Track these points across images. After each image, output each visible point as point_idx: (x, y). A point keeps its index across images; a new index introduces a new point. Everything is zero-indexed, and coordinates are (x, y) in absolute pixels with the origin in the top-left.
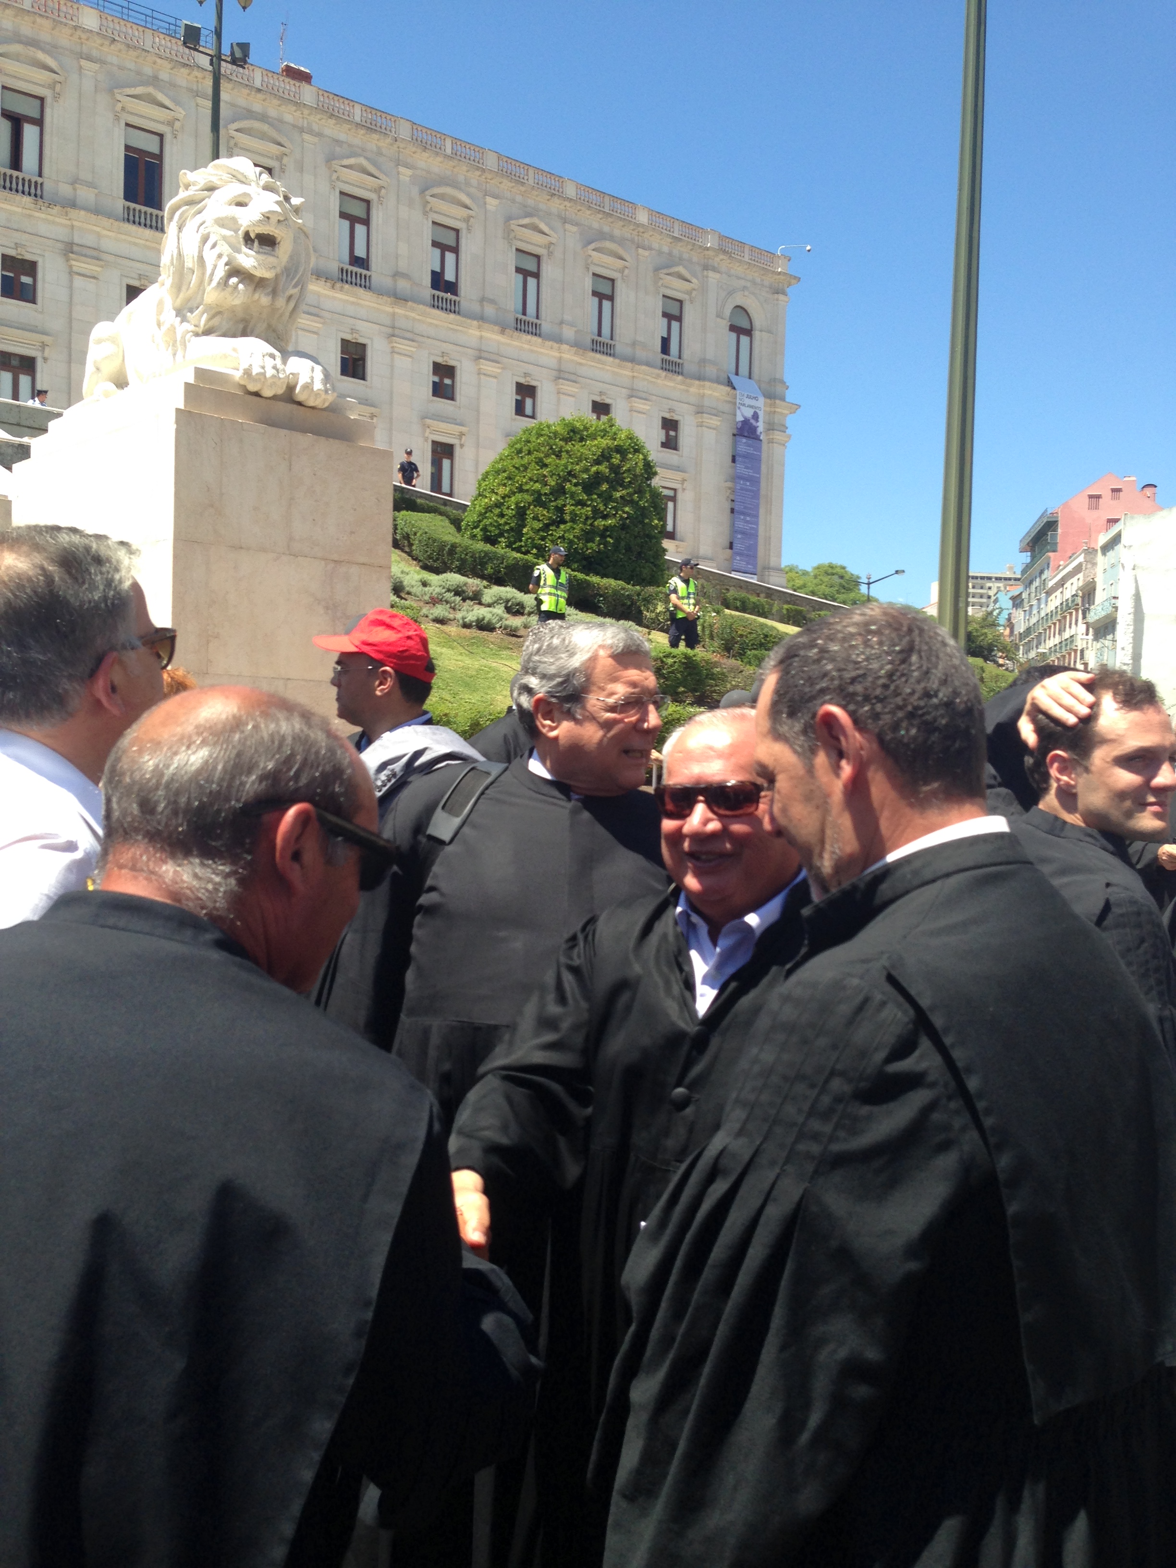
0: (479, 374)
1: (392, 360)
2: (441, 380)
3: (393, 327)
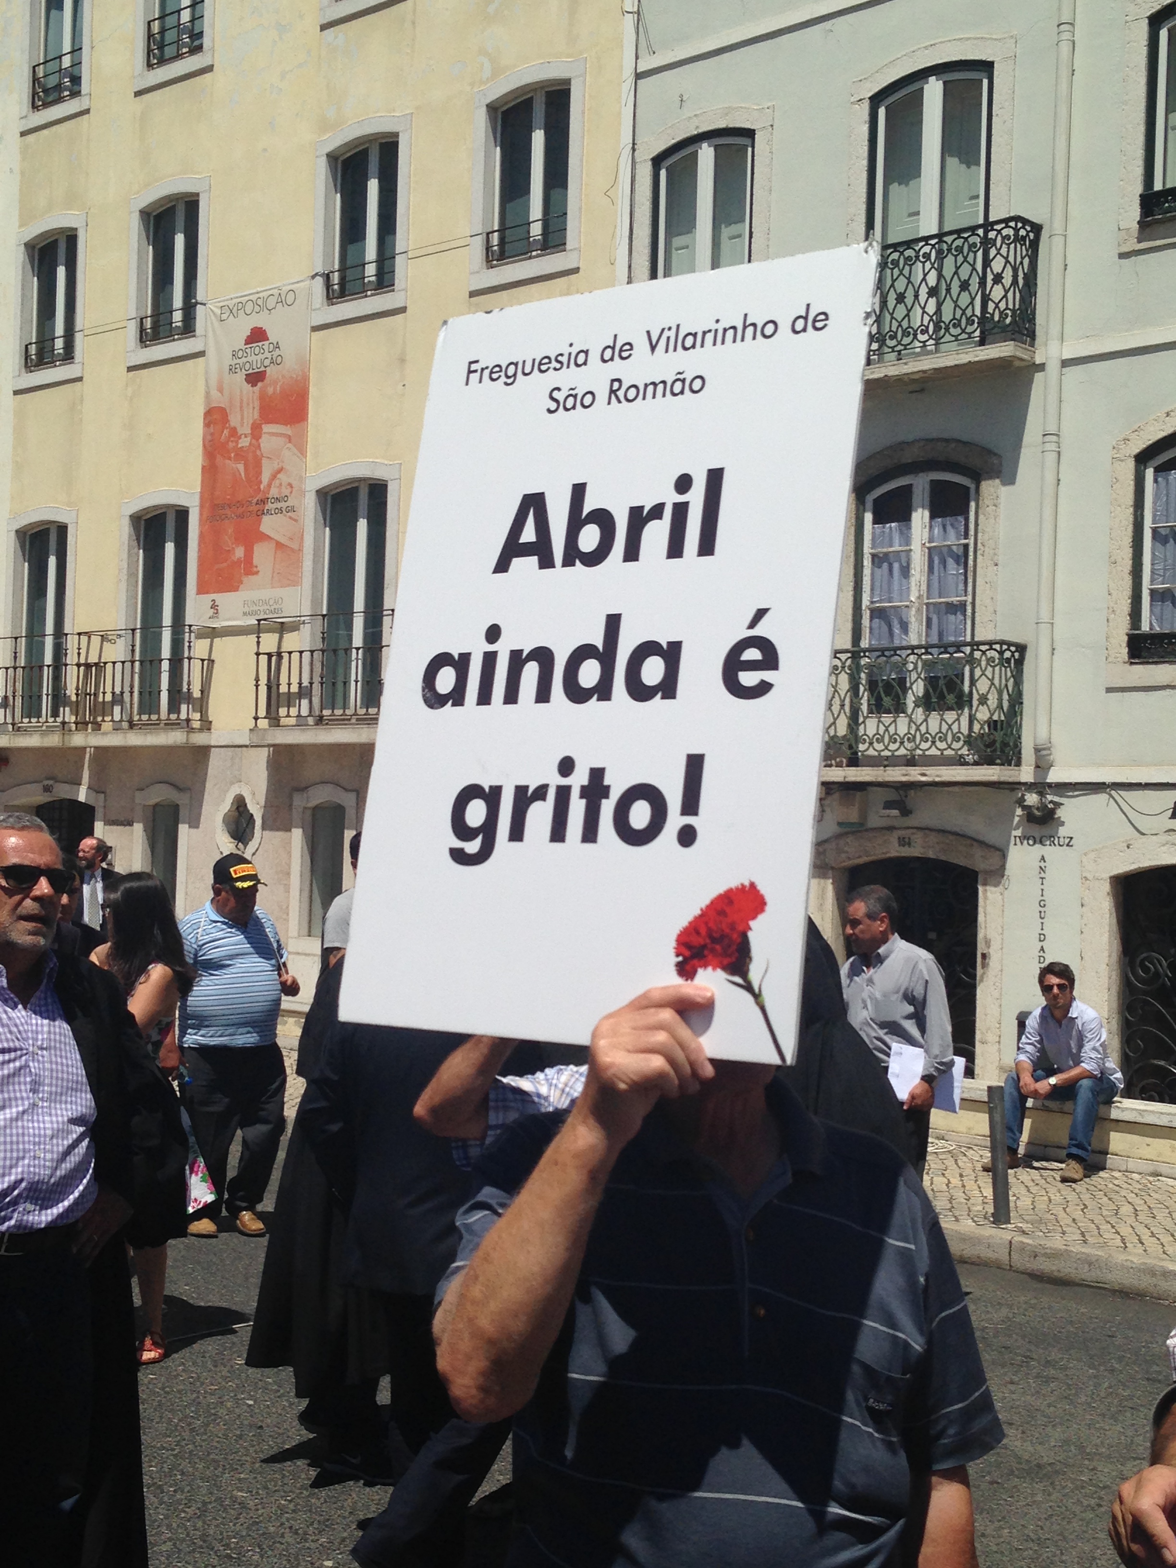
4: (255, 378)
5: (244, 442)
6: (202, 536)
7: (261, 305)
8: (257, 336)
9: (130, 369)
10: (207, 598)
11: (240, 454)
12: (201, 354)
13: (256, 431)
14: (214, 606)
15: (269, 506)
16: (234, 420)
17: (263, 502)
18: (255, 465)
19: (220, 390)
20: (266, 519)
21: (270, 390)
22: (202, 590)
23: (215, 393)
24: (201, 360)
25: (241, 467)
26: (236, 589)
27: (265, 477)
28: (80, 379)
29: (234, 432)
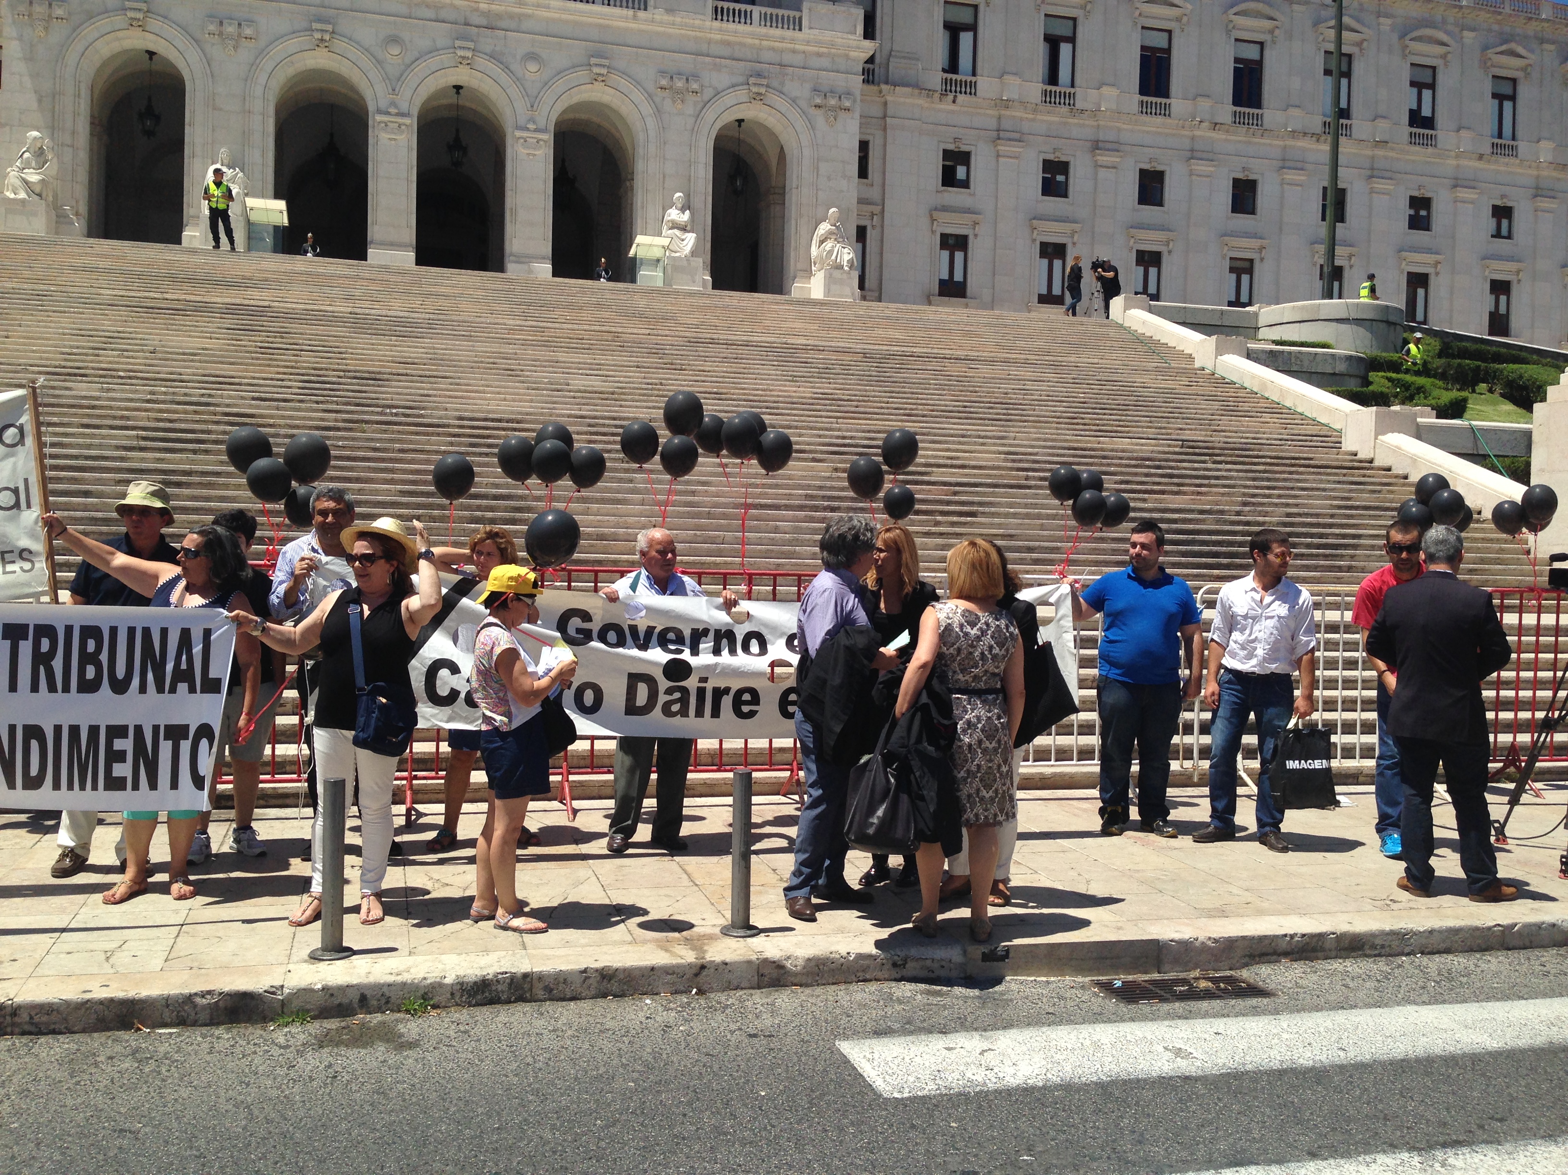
0: (1455, 202)
1: (1371, 200)
2: (1417, 212)
3: (1373, 169)
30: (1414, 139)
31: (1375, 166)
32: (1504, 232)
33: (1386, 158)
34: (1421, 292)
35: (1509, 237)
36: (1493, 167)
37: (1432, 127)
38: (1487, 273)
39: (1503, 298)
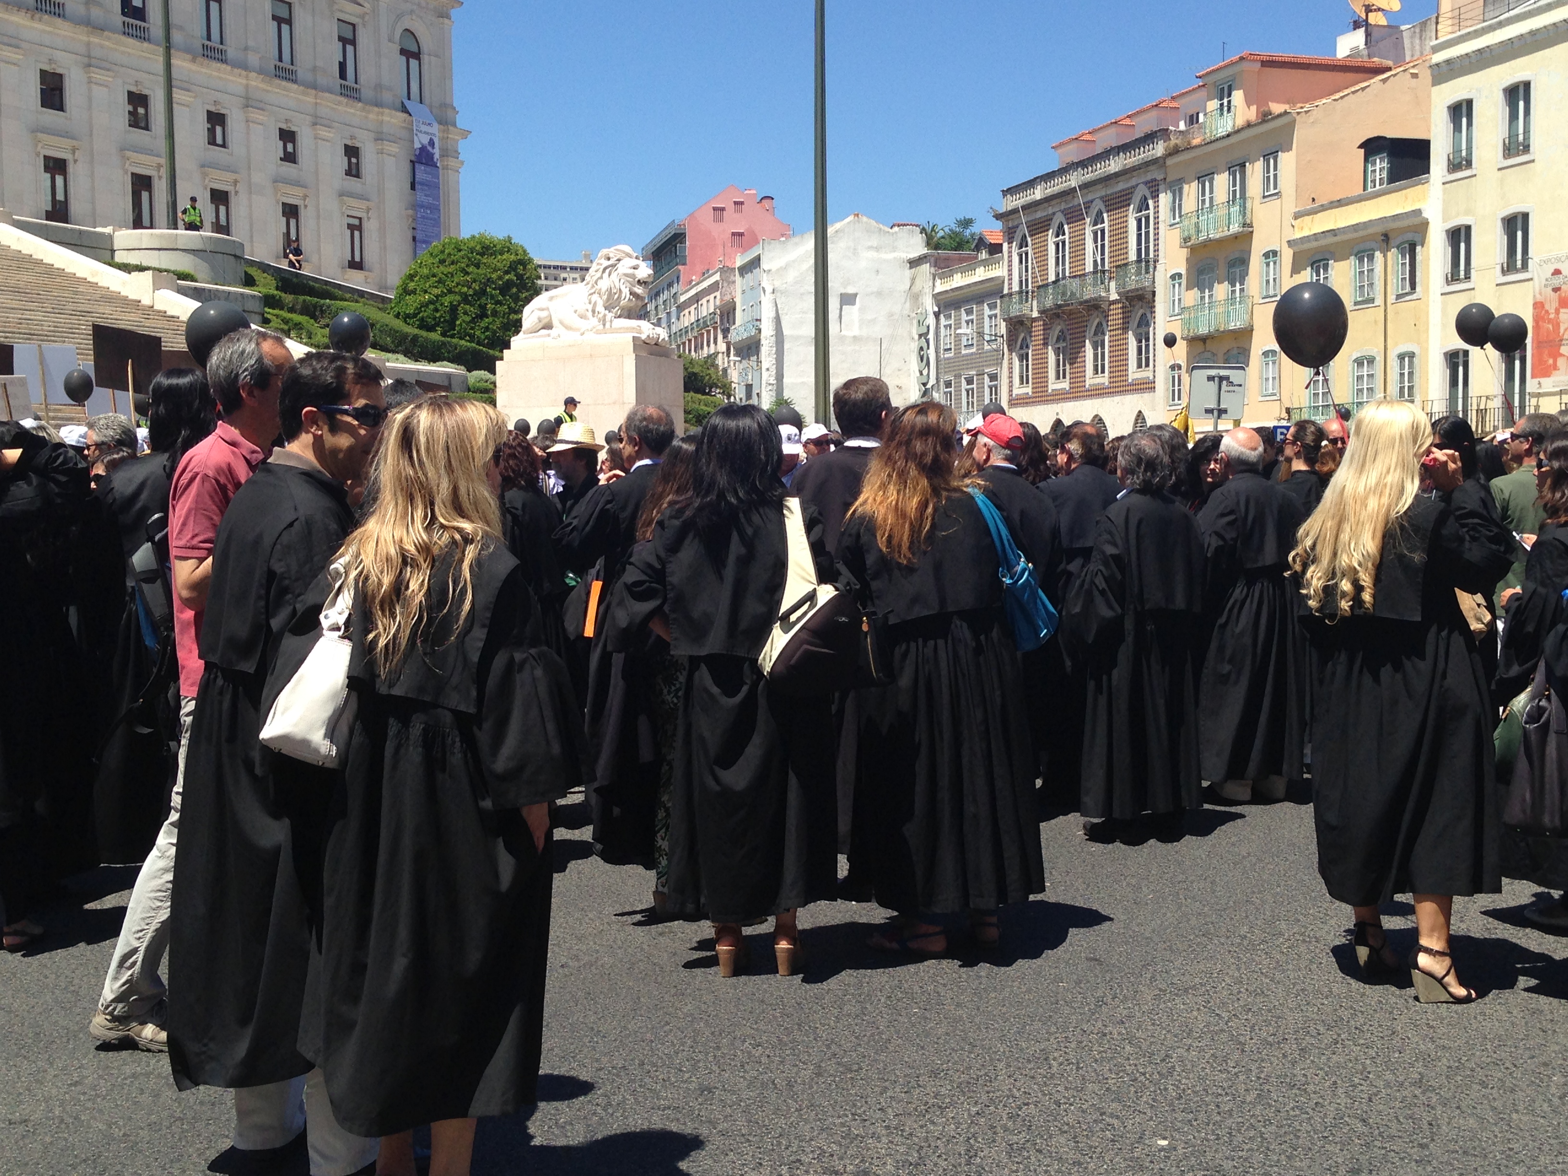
1: (90, 90)
2: (136, 109)
3: (89, 57)
4: (1556, 290)
5: (1552, 316)
6: (1533, 355)
7: (1559, 260)
8: (1557, 272)
9: (1497, 285)
10: (1536, 381)
11: (1550, 321)
12: (1532, 279)
13: (1557, 312)
14: (1539, 383)
15: (1564, 342)
16: (1547, 307)
17: (1561, 340)
18: (1557, 325)
19: (1540, 294)
20: (1562, 348)
21: (1563, 295)
22: (1533, 377)
23: (1538, 296)
24: (1531, 282)
25: (1550, 326)
26: (1549, 376)
27: (1562, 331)
28: (1474, 289)
29: (1547, 312)
30: (127, 31)
31: (93, 54)
32: (219, 140)
33: (102, 46)
34: (145, 195)
35: (224, 146)
36: (204, 70)
37: (143, 19)
38: (207, 181)
39: (222, 209)
